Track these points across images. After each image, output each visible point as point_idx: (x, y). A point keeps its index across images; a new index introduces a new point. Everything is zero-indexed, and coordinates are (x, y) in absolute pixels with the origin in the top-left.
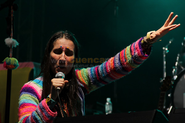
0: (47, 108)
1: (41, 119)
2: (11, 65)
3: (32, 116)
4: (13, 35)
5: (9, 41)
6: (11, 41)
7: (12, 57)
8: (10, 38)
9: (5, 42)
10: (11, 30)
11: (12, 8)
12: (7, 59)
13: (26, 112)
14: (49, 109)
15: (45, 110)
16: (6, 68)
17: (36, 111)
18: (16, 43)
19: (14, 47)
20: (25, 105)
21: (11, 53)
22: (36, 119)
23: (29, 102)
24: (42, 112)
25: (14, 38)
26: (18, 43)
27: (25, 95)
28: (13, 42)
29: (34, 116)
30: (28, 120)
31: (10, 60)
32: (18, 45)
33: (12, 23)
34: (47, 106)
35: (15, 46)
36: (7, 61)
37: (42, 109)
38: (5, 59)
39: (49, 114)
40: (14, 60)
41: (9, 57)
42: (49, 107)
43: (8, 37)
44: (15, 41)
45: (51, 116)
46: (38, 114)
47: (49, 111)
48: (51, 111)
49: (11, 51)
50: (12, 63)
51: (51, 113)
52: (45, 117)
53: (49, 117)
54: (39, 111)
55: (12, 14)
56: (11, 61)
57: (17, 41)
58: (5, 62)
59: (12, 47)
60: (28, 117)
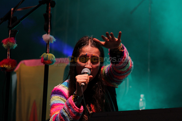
0: (73, 105)
1: (69, 116)
2: (48, 61)
3: (60, 113)
4: (50, 31)
5: (46, 37)
6: (49, 38)
7: (49, 53)
8: (48, 34)
9: (42, 38)
10: (48, 27)
11: (49, 4)
12: (45, 55)
13: (56, 111)
14: (75, 106)
15: (71, 106)
16: (43, 64)
17: (64, 108)
18: (53, 39)
19: (51, 43)
20: (55, 106)
21: (48, 49)
22: (64, 116)
23: (58, 102)
24: (69, 108)
25: (51, 34)
26: (55, 39)
27: (54, 97)
28: (50, 38)
29: (62, 113)
30: (57, 117)
31: (47, 55)
32: (55, 41)
33: (50, 20)
34: (73, 103)
35: (53, 42)
36: (45, 57)
37: (69, 105)
38: (43, 55)
39: (75, 110)
40: (51, 56)
41: (46, 53)
42: (75, 104)
43: (45, 34)
44: (52, 37)
45: (77, 112)
46: (66, 111)
47: (75, 107)
48: (76, 107)
49: (48, 47)
50: (49, 59)
51: (77, 109)
52: (71, 114)
53: (75, 113)
54: (66, 108)
55: (50, 10)
56: (48, 57)
57: (54, 38)
58: (42, 58)
59: (50, 43)
60: (57, 114)
